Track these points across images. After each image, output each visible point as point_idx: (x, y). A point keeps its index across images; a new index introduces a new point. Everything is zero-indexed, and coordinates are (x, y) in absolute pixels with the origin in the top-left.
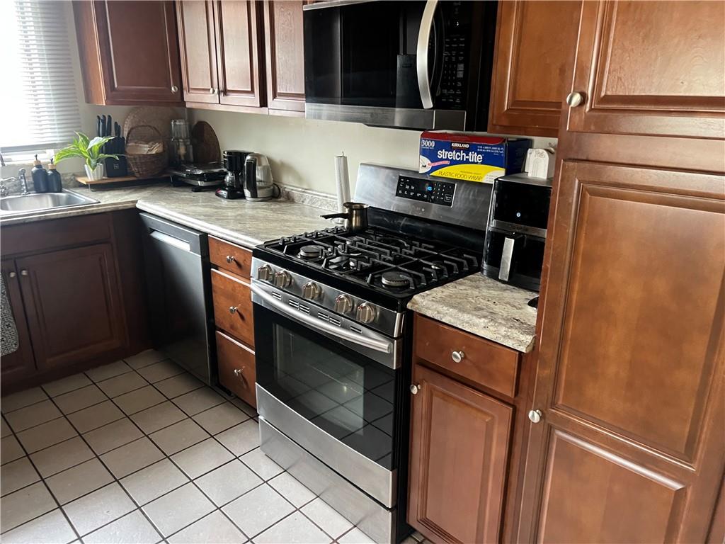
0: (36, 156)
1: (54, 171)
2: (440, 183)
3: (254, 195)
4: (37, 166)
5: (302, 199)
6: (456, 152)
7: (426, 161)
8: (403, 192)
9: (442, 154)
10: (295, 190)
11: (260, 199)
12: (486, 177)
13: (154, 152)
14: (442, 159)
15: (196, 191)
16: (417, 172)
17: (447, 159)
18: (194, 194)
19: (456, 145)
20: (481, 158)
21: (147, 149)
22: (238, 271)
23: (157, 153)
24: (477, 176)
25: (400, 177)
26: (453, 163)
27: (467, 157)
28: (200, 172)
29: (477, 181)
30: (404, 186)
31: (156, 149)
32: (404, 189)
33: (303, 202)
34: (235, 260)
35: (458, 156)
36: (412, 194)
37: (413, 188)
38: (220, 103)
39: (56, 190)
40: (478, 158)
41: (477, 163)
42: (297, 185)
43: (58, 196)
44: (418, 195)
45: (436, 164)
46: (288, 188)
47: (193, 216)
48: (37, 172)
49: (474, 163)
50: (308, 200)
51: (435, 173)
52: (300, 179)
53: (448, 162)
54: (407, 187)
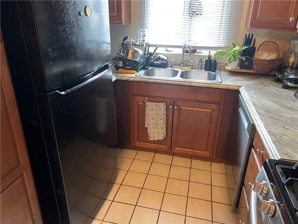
0: (210, 52)
1: (215, 61)
4: (208, 57)
13: (269, 59)
21: (266, 56)
23: (270, 60)
31: (273, 56)
39: (213, 70)
43: (211, 73)
48: (208, 60)
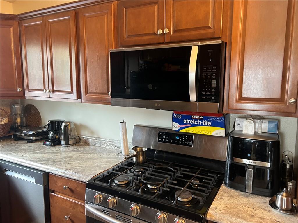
2: (184, 135)
3: (67, 143)
5: (95, 143)
6: (195, 120)
7: (177, 124)
8: (162, 140)
9: (185, 121)
10: (90, 139)
11: (70, 145)
12: (214, 132)
13: (3, 123)
14: (186, 124)
15: (30, 143)
16: (171, 130)
17: (190, 124)
18: (29, 144)
19: (195, 117)
20: (210, 123)
22: (71, 194)
23: (5, 124)
24: (208, 132)
25: (159, 132)
26: (193, 125)
27: (202, 123)
28: (32, 133)
29: (208, 134)
30: (162, 136)
31: (5, 121)
32: (162, 138)
33: (95, 145)
34: (68, 188)
35: (196, 122)
36: (167, 140)
37: (167, 137)
38: (49, 97)
40: (208, 123)
41: (208, 126)
42: (91, 136)
44: (171, 141)
45: (183, 126)
46: (85, 138)
47: (37, 162)
49: (206, 126)
50: (98, 143)
51: (183, 131)
52: (92, 132)
53: (189, 125)
54: (164, 137)
